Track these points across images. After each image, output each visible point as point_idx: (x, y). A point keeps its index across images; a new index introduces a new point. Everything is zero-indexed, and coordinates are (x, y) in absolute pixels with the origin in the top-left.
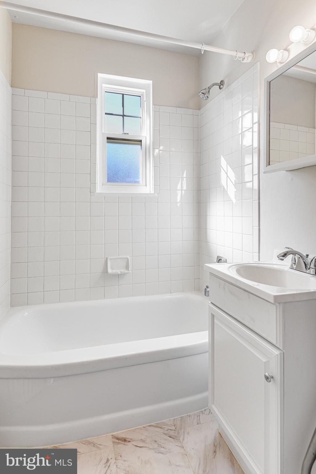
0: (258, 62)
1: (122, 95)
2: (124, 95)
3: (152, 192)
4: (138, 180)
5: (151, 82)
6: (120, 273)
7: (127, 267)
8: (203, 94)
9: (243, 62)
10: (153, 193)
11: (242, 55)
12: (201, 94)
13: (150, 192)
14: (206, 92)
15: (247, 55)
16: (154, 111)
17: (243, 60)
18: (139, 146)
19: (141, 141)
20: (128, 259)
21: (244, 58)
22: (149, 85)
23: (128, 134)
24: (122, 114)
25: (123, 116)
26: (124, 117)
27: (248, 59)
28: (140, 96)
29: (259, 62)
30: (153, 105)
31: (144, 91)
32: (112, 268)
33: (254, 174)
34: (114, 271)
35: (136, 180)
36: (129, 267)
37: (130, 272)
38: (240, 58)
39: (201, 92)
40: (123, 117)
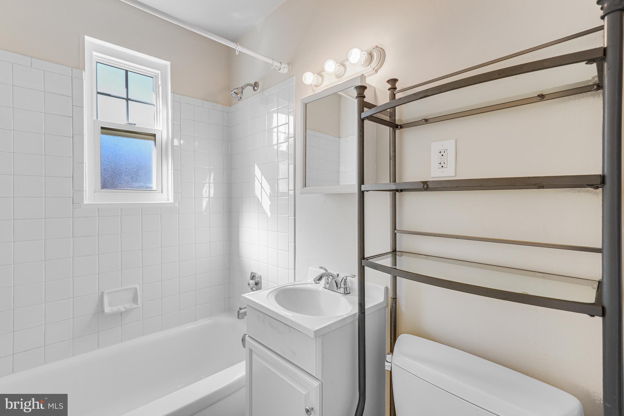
0: (294, 75)
1: (125, 71)
2: (128, 72)
3: (171, 200)
4: (150, 185)
5: (168, 63)
6: (123, 310)
7: (135, 300)
8: (235, 94)
9: (279, 72)
10: (173, 202)
11: (279, 65)
12: (233, 93)
13: (168, 200)
14: (239, 93)
15: (283, 66)
16: (173, 101)
17: (279, 70)
18: (152, 142)
19: (155, 135)
20: (136, 289)
21: (281, 68)
22: (166, 66)
23: (135, 124)
24: (125, 97)
25: (127, 99)
26: (129, 101)
27: (285, 70)
28: (153, 77)
29: (295, 77)
30: (171, 92)
31: (159, 72)
32: (110, 305)
33: (290, 188)
34: (115, 309)
35: (147, 185)
36: (137, 299)
37: (140, 306)
38: (276, 67)
39: (233, 91)
40: (126, 101)
